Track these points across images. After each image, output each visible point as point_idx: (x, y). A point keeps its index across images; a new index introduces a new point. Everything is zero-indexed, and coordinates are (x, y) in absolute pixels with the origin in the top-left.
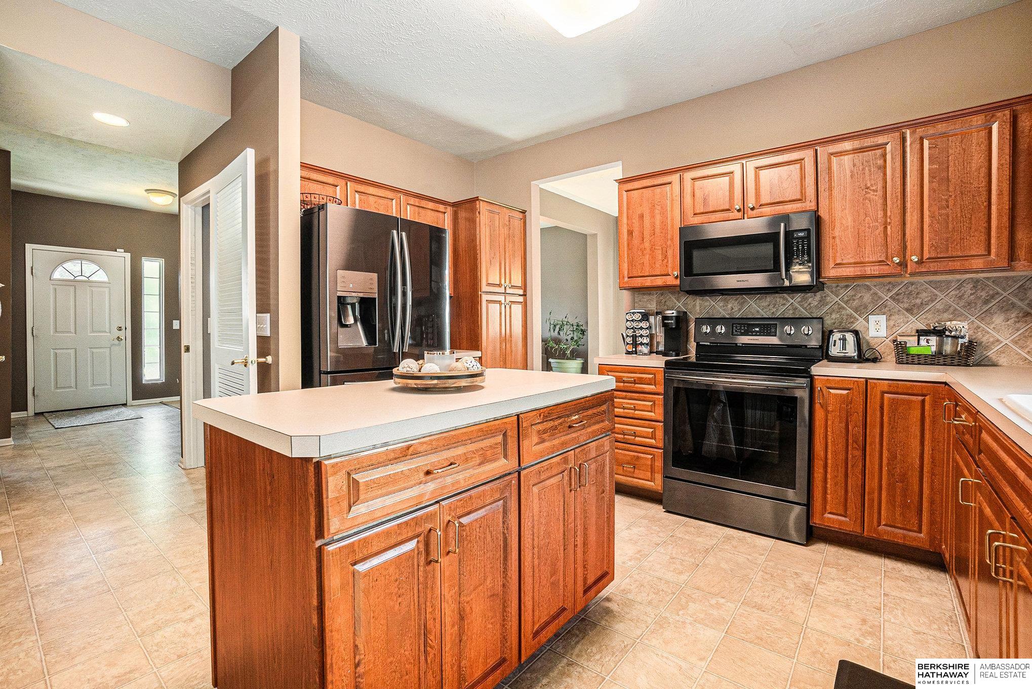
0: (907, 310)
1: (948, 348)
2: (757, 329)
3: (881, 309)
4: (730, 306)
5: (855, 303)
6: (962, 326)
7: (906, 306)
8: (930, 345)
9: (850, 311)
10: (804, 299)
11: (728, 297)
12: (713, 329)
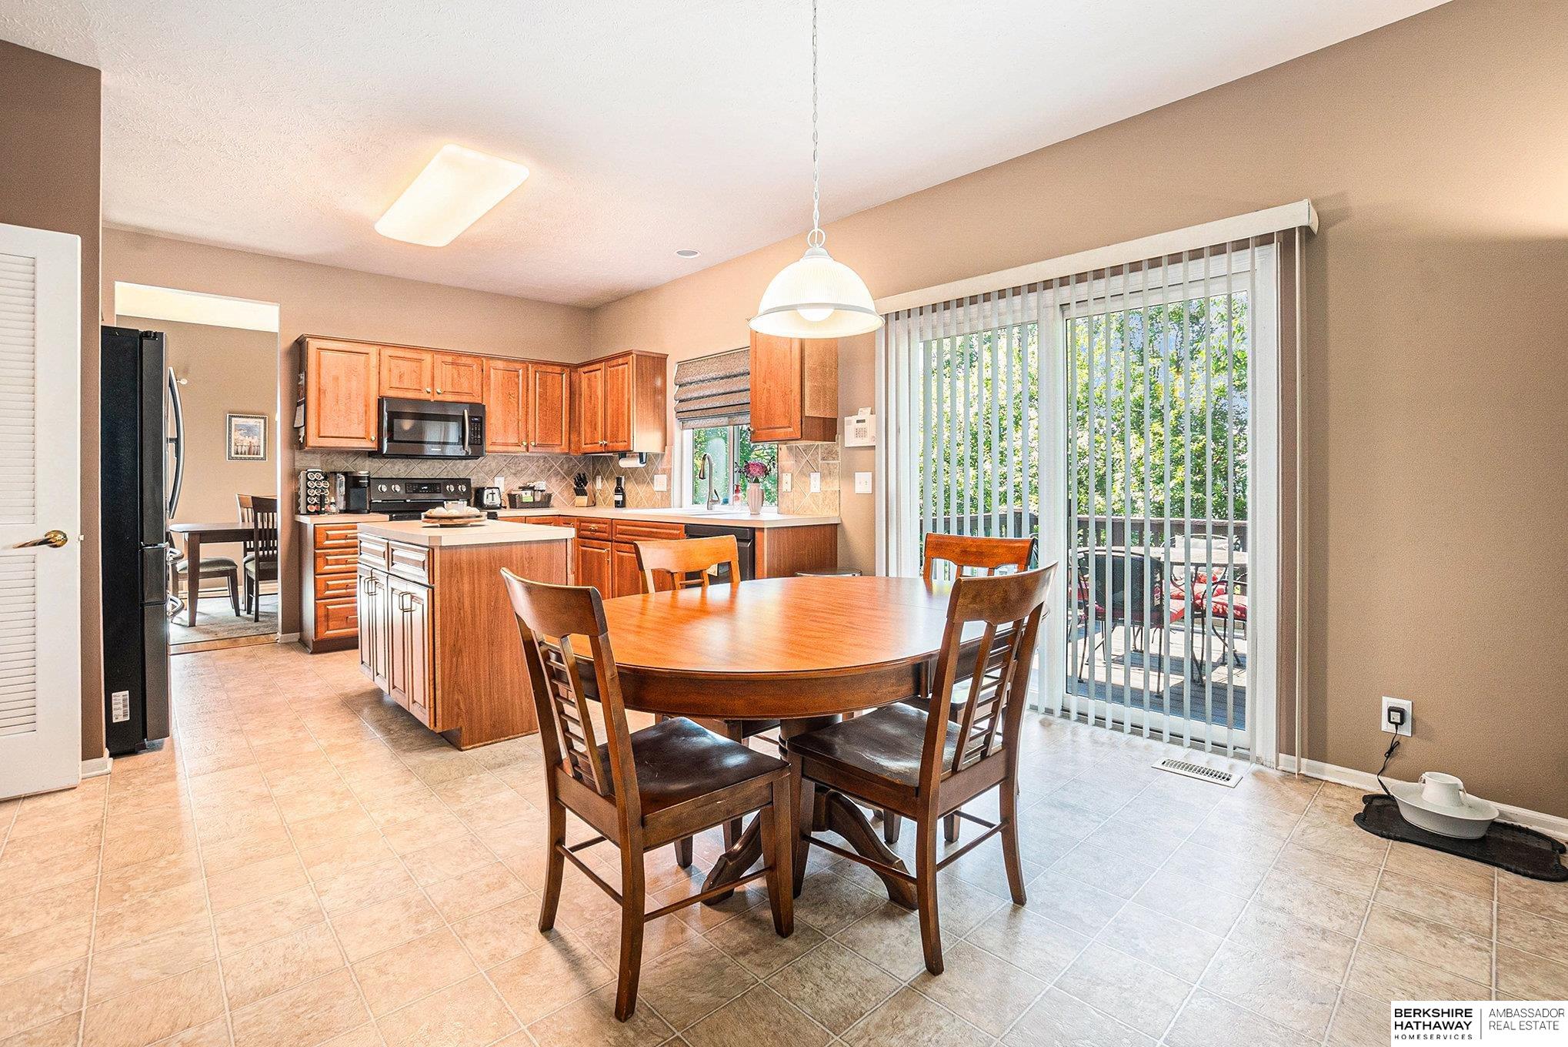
0: (515, 474)
1: (538, 499)
2: (426, 488)
3: (499, 473)
4: (397, 468)
5: (487, 469)
6: (541, 485)
7: (513, 471)
8: (527, 497)
9: (482, 475)
10: (455, 465)
11: (395, 460)
12: (389, 488)
